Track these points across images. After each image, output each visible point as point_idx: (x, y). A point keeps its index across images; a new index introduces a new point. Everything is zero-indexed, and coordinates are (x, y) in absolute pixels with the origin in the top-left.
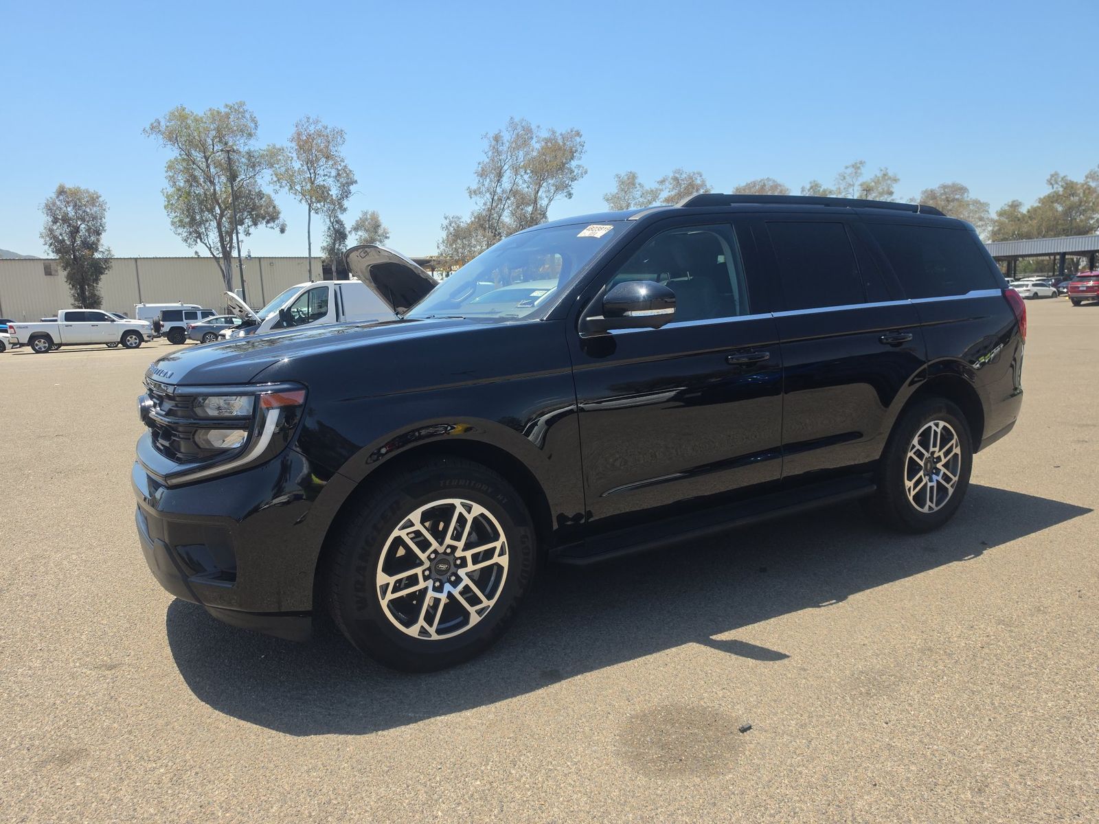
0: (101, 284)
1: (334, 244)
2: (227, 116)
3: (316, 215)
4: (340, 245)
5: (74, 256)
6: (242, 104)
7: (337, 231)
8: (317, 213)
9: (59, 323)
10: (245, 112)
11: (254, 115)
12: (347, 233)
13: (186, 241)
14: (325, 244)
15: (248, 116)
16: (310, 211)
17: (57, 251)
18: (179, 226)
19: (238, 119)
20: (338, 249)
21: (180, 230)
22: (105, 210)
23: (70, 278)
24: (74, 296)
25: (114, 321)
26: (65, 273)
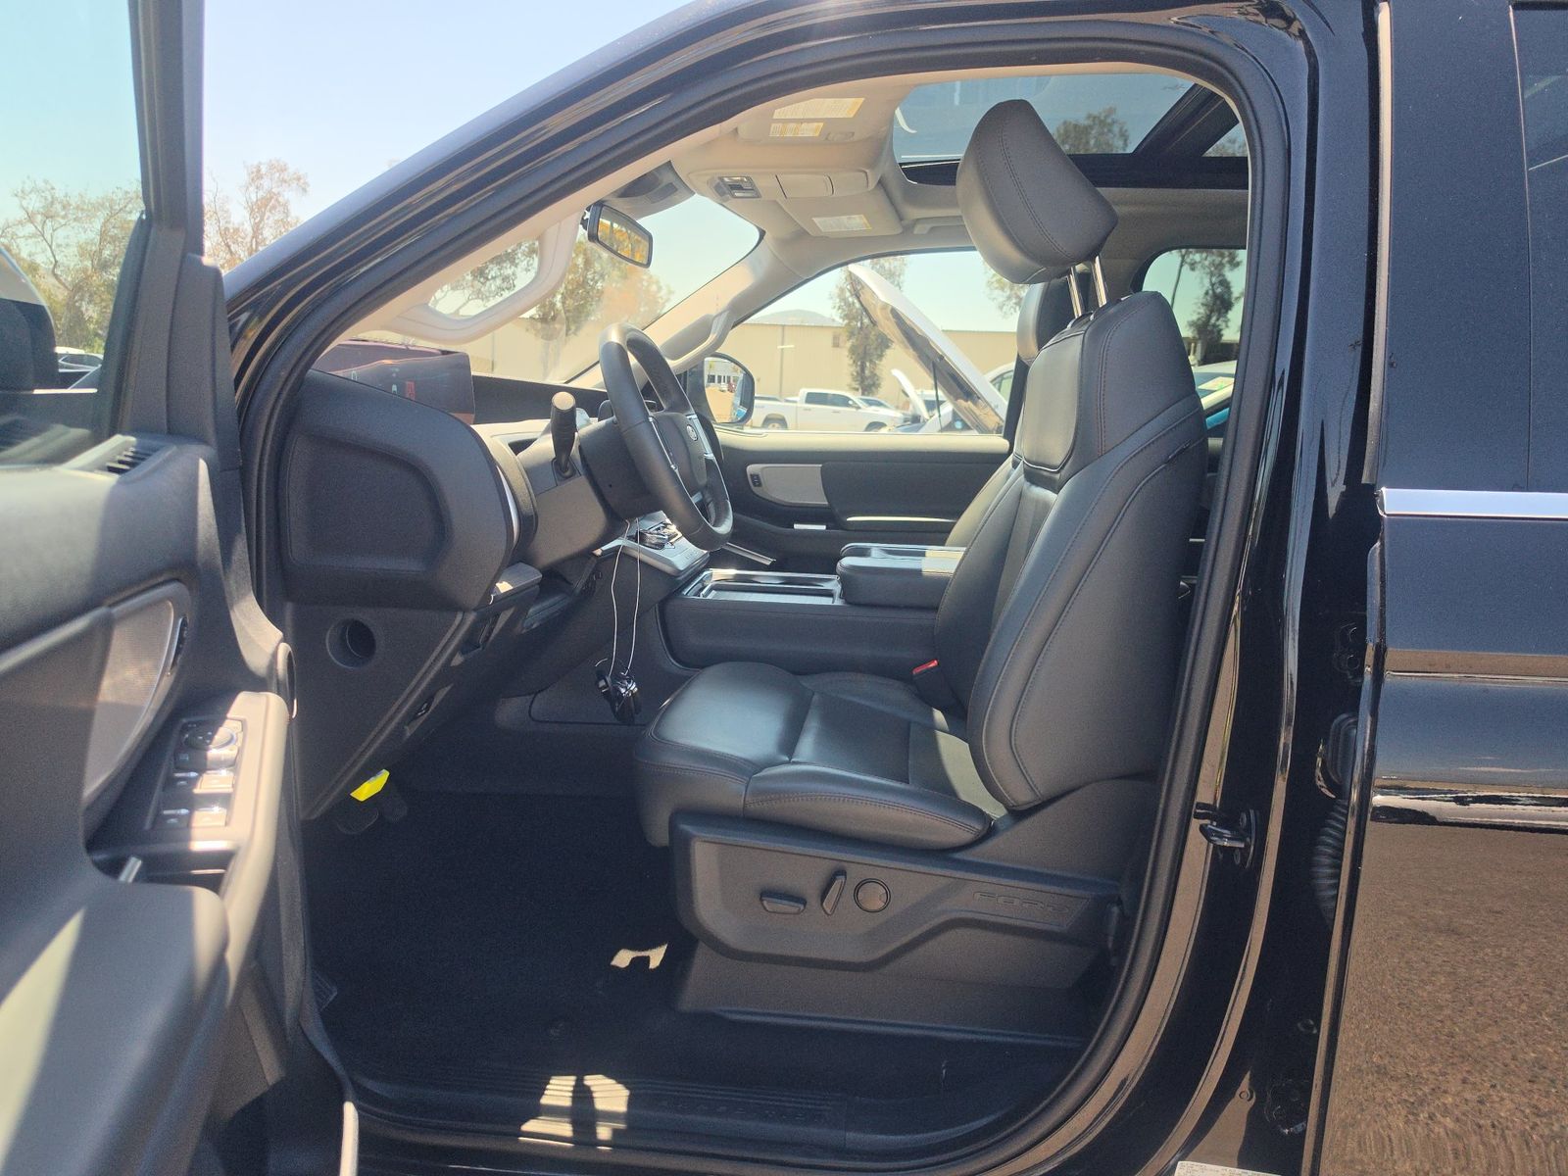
0: (884, 361)
1: (1209, 317)
2: (1086, 130)
3: (1192, 272)
4: (1218, 319)
5: (862, 323)
6: (1111, 111)
7: (1216, 297)
8: (1193, 269)
9: (799, 405)
10: (1114, 122)
11: (1125, 128)
12: (1233, 300)
13: (1001, 308)
14: (1195, 317)
15: (1116, 129)
16: (1181, 266)
17: (846, 317)
18: (996, 288)
19: (1102, 134)
20: (1214, 326)
21: (997, 292)
22: (905, 265)
23: (853, 351)
24: (852, 375)
25: (859, 408)
26: (849, 344)
